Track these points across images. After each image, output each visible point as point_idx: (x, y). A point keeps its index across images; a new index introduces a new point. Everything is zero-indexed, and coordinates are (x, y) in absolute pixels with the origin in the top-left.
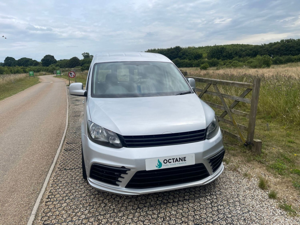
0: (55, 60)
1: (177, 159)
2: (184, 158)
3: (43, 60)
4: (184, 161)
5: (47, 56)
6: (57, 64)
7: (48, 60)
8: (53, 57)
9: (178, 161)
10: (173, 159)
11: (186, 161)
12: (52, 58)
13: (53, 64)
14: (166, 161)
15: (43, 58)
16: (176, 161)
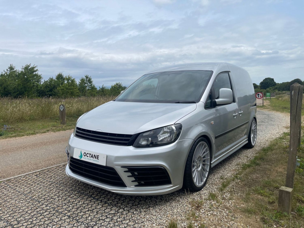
0: (275, 82)
1: (92, 155)
2: (98, 156)
3: (261, 83)
4: (97, 159)
5: (266, 79)
6: (276, 87)
7: (267, 83)
8: (273, 79)
9: (93, 157)
10: (90, 154)
11: (98, 159)
12: (271, 81)
13: (271, 87)
14: (86, 154)
15: (262, 81)
16: (91, 157)
